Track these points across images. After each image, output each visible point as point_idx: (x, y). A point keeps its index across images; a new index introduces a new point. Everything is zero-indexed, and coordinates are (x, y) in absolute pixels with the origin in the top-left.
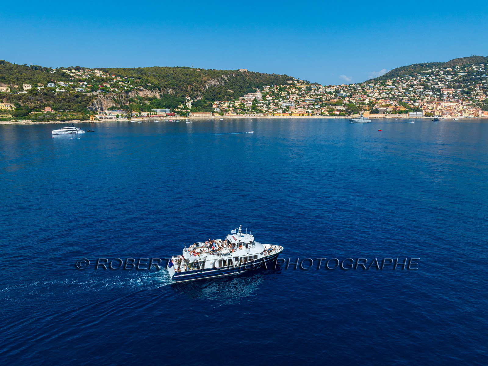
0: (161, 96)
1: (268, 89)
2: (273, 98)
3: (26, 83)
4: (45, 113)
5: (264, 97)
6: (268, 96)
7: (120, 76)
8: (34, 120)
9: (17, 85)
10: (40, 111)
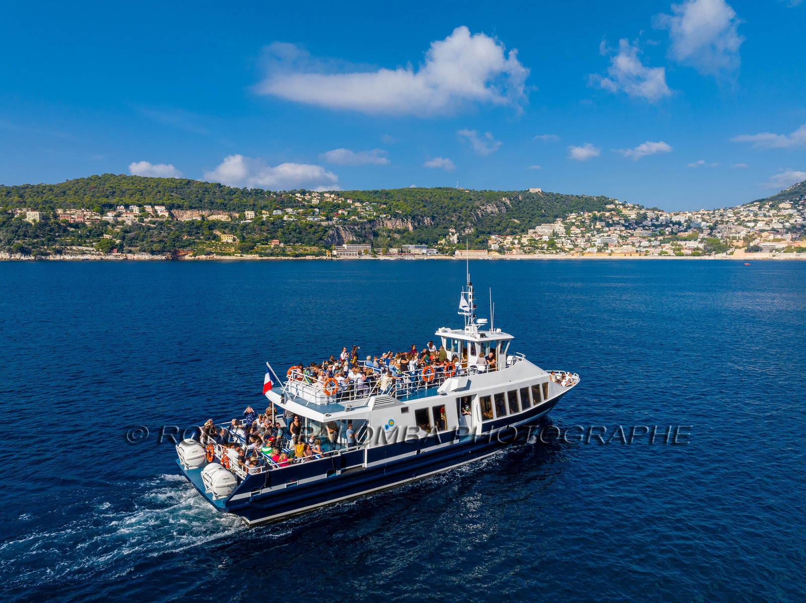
0: (415, 228)
1: (575, 218)
2: (581, 230)
3: (249, 210)
4: (272, 246)
5: (568, 229)
6: (573, 228)
7: (359, 201)
8: (261, 254)
9: (238, 212)
10: (267, 244)
